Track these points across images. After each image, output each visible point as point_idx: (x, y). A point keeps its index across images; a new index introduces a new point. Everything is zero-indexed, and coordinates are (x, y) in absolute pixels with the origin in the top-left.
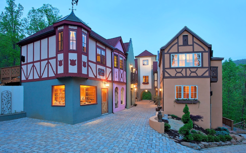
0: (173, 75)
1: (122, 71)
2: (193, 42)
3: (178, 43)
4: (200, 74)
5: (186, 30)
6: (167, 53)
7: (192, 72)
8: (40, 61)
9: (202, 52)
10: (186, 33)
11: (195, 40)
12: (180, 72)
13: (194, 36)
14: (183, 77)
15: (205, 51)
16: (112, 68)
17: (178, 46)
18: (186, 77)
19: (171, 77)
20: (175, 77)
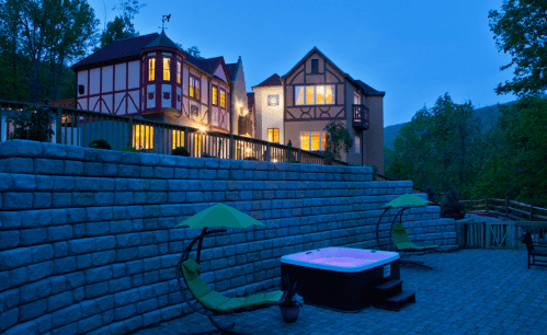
0: (298, 116)
1: (223, 111)
2: (325, 69)
3: (304, 70)
4: (333, 115)
5: (315, 51)
6: (290, 84)
7: (323, 112)
8: (114, 92)
9: (336, 85)
10: (315, 57)
11: (328, 67)
12: (307, 113)
13: (326, 60)
14: (311, 119)
15: (340, 83)
16: (208, 106)
17: (305, 74)
18: (315, 119)
19: (294, 120)
20: (301, 120)
